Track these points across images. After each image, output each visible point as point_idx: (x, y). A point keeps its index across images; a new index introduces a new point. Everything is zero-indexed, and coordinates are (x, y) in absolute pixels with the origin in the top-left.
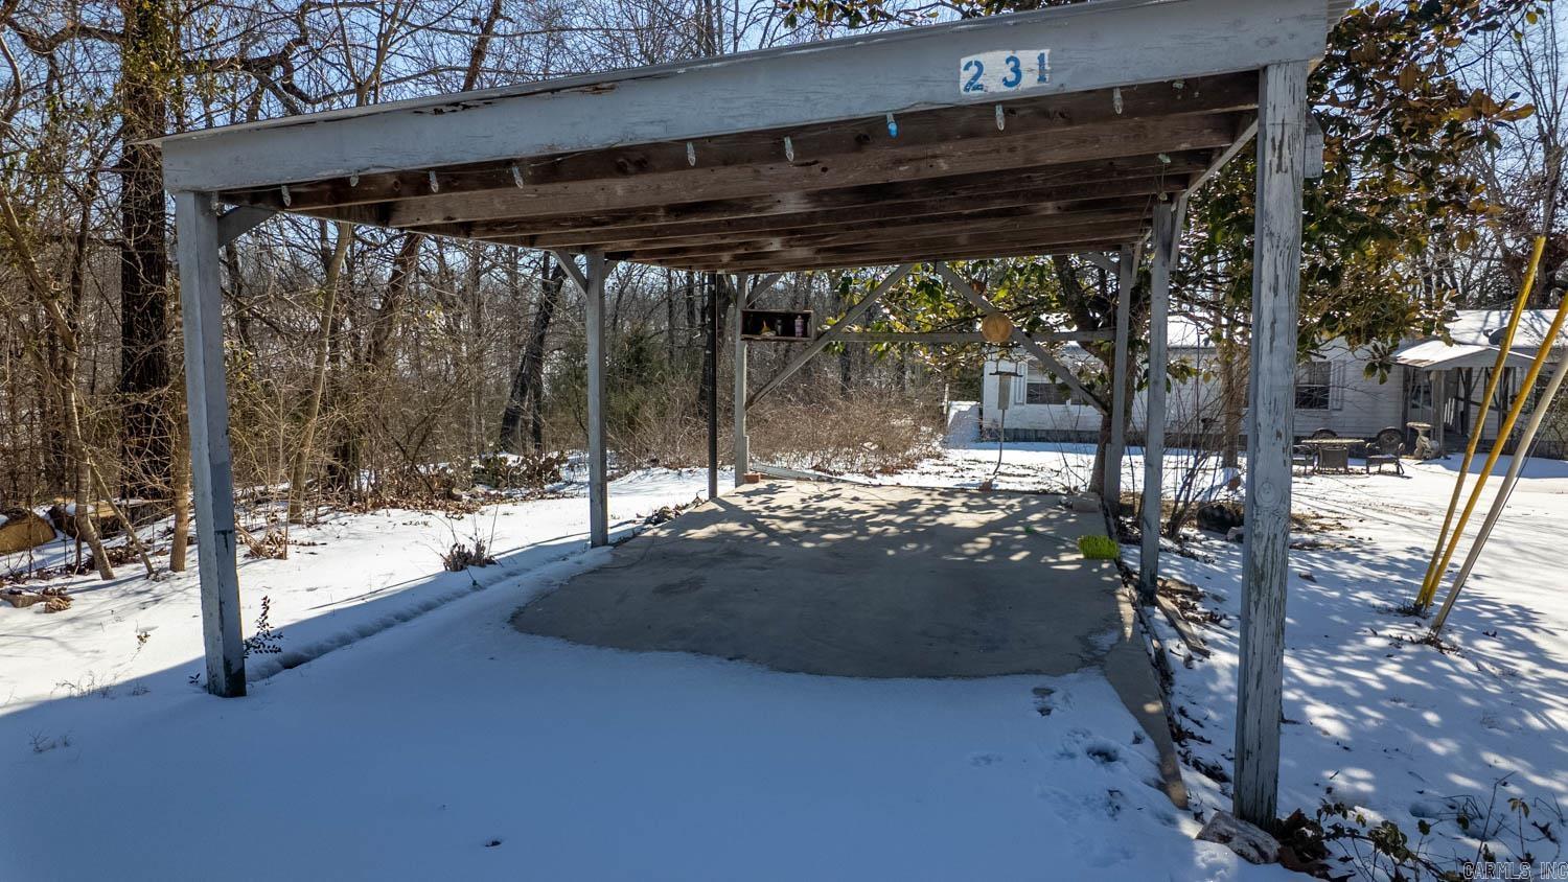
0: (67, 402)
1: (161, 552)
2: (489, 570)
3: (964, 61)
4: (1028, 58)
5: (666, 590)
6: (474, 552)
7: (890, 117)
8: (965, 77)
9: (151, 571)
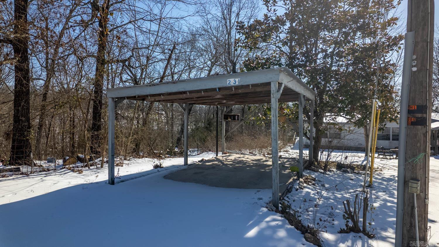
0: (85, 133)
1: (99, 164)
2: (162, 169)
3: (228, 80)
4: (237, 80)
5: (196, 173)
6: (159, 165)
7: (217, 88)
8: (228, 82)
9: (97, 167)
